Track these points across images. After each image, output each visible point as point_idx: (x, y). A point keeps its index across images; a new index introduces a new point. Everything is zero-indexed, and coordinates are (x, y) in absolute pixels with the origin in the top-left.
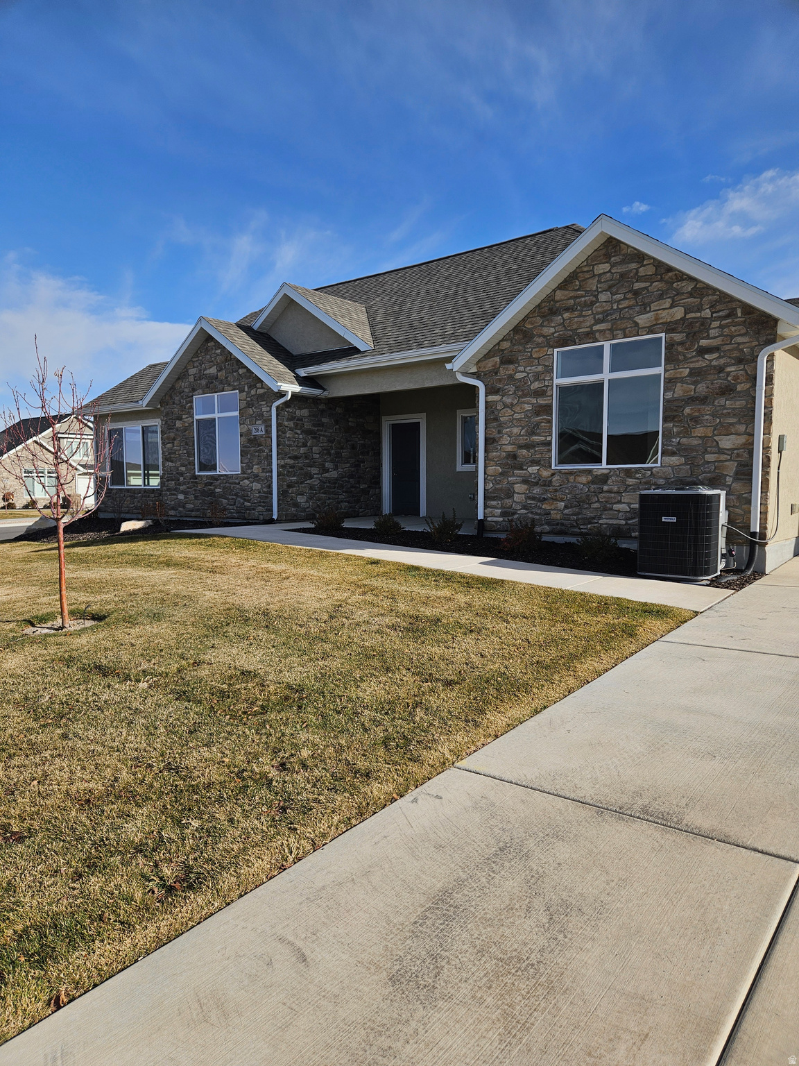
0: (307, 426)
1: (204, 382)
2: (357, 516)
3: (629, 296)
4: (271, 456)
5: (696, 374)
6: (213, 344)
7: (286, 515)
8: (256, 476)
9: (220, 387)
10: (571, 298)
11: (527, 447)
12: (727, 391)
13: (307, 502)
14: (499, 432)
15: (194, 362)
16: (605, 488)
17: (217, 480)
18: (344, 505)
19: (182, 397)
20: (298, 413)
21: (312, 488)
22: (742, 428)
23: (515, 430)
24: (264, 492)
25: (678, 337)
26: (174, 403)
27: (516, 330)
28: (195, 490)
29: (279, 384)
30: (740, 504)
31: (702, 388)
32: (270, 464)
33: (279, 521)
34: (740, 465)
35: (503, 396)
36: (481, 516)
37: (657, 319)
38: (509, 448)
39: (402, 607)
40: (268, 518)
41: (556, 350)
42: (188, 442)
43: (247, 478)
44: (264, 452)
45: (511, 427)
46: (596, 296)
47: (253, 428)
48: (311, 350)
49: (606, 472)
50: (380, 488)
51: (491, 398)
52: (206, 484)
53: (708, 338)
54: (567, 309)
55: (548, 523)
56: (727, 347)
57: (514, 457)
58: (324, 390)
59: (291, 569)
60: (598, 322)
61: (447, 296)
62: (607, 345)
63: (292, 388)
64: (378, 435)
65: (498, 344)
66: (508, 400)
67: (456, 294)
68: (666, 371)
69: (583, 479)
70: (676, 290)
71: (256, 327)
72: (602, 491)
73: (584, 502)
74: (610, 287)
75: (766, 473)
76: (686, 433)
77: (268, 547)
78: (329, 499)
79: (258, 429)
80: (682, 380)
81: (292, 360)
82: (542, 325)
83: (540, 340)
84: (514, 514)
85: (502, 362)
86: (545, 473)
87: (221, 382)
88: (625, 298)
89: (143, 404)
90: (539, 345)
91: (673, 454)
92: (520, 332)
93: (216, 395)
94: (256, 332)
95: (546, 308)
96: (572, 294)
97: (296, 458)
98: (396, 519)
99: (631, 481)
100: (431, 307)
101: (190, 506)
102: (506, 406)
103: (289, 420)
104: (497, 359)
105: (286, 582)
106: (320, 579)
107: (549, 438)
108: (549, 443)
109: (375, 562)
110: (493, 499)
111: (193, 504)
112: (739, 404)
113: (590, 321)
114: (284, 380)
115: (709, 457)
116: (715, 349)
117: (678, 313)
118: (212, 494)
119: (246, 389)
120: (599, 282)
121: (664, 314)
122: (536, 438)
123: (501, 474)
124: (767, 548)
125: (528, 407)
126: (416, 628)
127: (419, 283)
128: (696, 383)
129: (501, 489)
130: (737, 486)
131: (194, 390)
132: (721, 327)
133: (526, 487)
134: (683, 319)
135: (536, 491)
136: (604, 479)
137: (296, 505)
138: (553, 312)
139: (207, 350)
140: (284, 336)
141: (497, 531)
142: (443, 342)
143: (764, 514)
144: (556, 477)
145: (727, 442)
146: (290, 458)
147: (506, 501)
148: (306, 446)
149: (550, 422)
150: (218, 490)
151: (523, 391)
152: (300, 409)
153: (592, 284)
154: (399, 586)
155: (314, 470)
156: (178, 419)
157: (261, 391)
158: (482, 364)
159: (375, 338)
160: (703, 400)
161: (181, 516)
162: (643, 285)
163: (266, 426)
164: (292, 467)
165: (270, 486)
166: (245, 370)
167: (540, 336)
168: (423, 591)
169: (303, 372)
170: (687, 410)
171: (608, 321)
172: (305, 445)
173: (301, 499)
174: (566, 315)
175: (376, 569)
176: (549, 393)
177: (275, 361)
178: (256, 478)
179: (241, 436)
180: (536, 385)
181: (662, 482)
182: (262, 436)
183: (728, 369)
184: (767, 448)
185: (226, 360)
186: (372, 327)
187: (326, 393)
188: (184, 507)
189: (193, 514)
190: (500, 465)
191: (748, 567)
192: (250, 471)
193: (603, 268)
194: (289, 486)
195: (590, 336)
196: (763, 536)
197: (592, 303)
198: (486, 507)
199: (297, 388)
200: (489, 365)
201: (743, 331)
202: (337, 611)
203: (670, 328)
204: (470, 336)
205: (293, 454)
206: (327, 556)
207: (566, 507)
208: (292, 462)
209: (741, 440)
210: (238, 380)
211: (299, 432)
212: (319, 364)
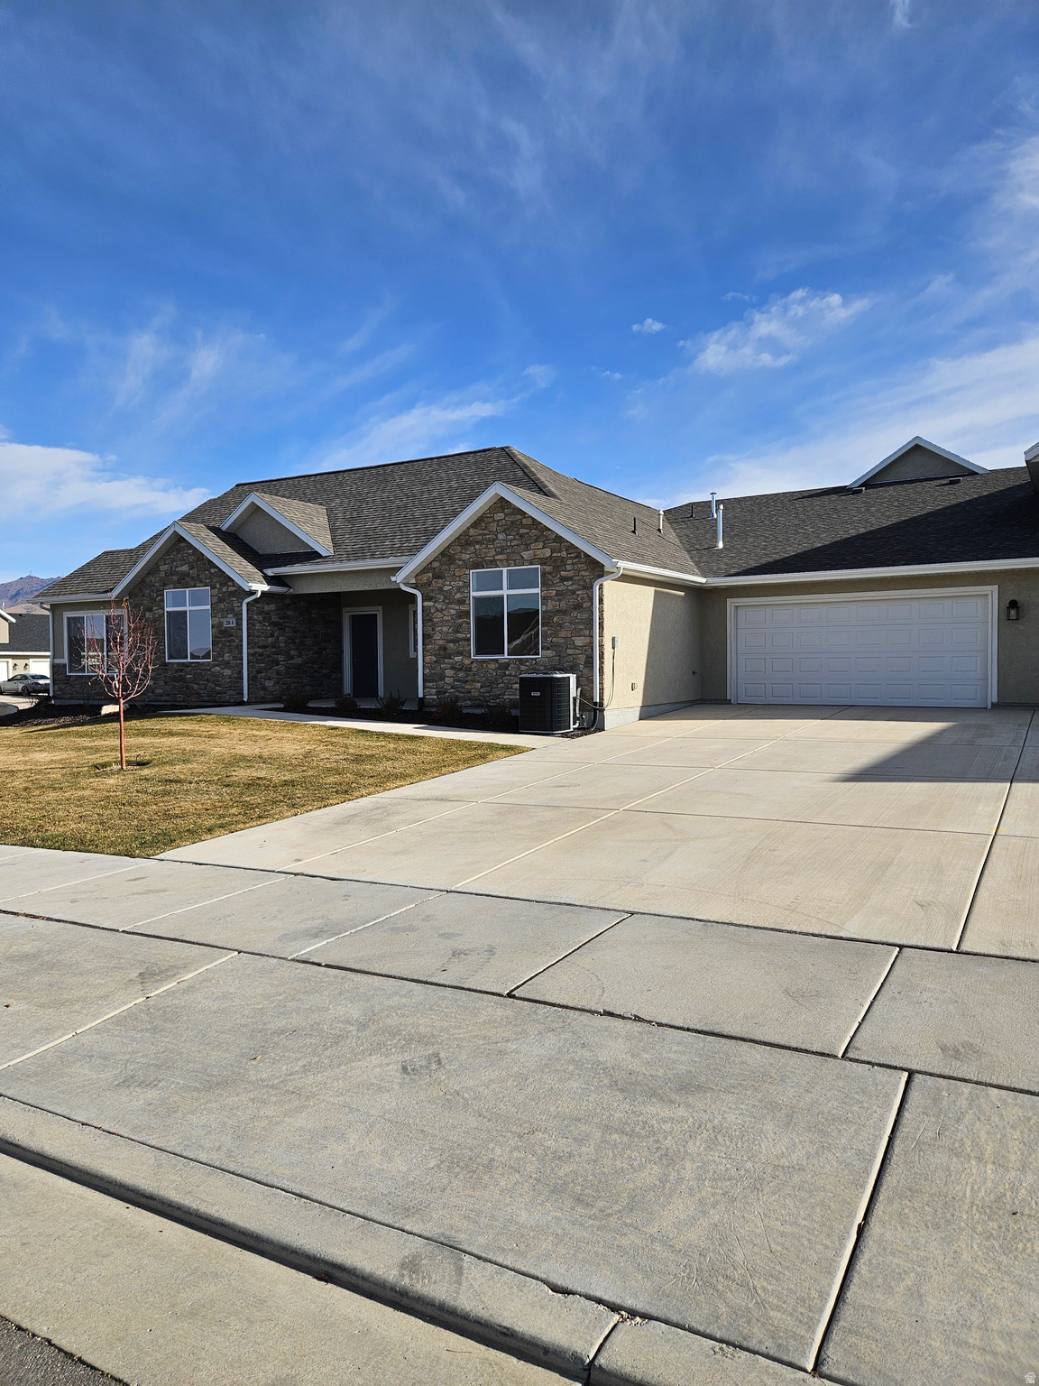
0: (274, 618)
1: (175, 578)
2: (321, 698)
3: (517, 537)
4: (242, 645)
5: (559, 593)
6: (184, 544)
7: (256, 698)
8: (227, 663)
9: (192, 583)
10: (480, 535)
11: (455, 641)
12: (578, 607)
13: (274, 686)
14: (433, 630)
15: (165, 559)
16: (507, 672)
17: (188, 667)
18: (307, 688)
19: (152, 591)
20: (266, 608)
21: (278, 673)
22: (587, 632)
23: (445, 629)
24: (235, 678)
25: (548, 568)
26: (143, 596)
27: (443, 554)
28: (165, 676)
29: (250, 584)
30: (586, 684)
31: (563, 604)
32: (241, 652)
33: (248, 703)
34: (587, 657)
35: (435, 602)
36: (421, 695)
37: (535, 555)
38: (441, 642)
39: (351, 751)
40: (238, 701)
41: (471, 571)
42: (159, 633)
43: (218, 665)
44: (234, 642)
45: (441, 626)
46: (496, 535)
47: (224, 621)
48: (277, 551)
49: (507, 661)
50: (342, 672)
51: (426, 604)
52: (176, 671)
53: (565, 571)
54: (478, 543)
55: (470, 699)
56: (577, 578)
57: (445, 649)
58: (290, 588)
59: (271, 734)
60: (498, 553)
61: (398, 507)
62: (505, 570)
63: (261, 587)
64: (340, 624)
65: (431, 563)
66: (439, 606)
67: (406, 507)
68: (542, 591)
69: (493, 666)
70: (545, 536)
71: (224, 528)
72: (505, 675)
73: (493, 683)
74: (505, 530)
75: (602, 663)
76: (555, 634)
77: (249, 721)
78: (294, 683)
79: (230, 622)
80: (551, 598)
81: (260, 560)
82: (461, 552)
83: (460, 563)
84: (445, 693)
85: (434, 577)
86: (467, 662)
87: (193, 579)
88: (515, 539)
89: (113, 595)
90: (459, 567)
91: (548, 649)
92: (445, 555)
93: (187, 590)
94: (225, 532)
95: (463, 540)
96: (481, 532)
97: (264, 647)
98: (356, 700)
99: (523, 668)
100: (384, 517)
101: (159, 691)
102: (437, 610)
103: (258, 614)
104: (431, 575)
105: (270, 742)
106: (294, 739)
107: (468, 636)
108: (469, 639)
109: (336, 728)
110: (430, 681)
111: (162, 689)
112: (585, 616)
113: (493, 552)
114: (254, 581)
115: (569, 651)
116: (570, 579)
117: (548, 552)
118: (183, 679)
119: (218, 586)
120: (498, 525)
121: (539, 552)
122: (459, 635)
123: (435, 662)
124: (605, 713)
125: (453, 612)
126: (358, 759)
127: (375, 489)
128: (559, 600)
129: (436, 674)
130: (586, 671)
131: (165, 585)
132: (572, 564)
133: (453, 672)
134: (550, 557)
135: (461, 674)
136: (506, 666)
137: (264, 688)
138: (468, 543)
139: (179, 550)
140: (251, 536)
141: (433, 706)
142: (391, 555)
143: (602, 689)
144: (474, 665)
145: (579, 642)
146: (259, 647)
147: (440, 683)
148: (274, 636)
149: (469, 623)
150: (188, 676)
151: (449, 598)
152: (268, 604)
153: (494, 527)
154: (352, 741)
155: (281, 658)
156: (147, 610)
157: (233, 589)
158: (419, 578)
159: (335, 544)
160: (565, 612)
161: (150, 701)
162: (525, 531)
163: (237, 620)
164: (261, 655)
165: (241, 672)
166: (216, 570)
167: (460, 560)
168: (367, 743)
169: (270, 572)
170: (555, 619)
171: (504, 554)
172: (272, 636)
173: (269, 684)
174: (477, 547)
175: (335, 732)
176: (467, 602)
177: (245, 562)
178: (227, 665)
179: (212, 627)
180: (458, 596)
181: (542, 668)
182: (233, 628)
183: (578, 593)
184: (601, 646)
185: (198, 560)
186: (333, 531)
187: (291, 591)
188: (153, 692)
189: (163, 698)
190: (434, 655)
191: (593, 726)
192: (221, 659)
193: (500, 516)
194: (258, 672)
195: (493, 563)
196: (601, 704)
197: (494, 540)
198: (424, 687)
199: (266, 588)
200: (425, 578)
201: (585, 568)
202: (307, 755)
203: (543, 562)
204: (414, 551)
205: (261, 644)
206: (298, 725)
207: (482, 687)
208: (260, 650)
209: (588, 640)
210: (210, 578)
211: (267, 624)
212: (285, 566)
